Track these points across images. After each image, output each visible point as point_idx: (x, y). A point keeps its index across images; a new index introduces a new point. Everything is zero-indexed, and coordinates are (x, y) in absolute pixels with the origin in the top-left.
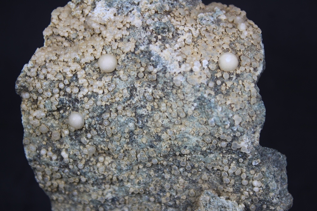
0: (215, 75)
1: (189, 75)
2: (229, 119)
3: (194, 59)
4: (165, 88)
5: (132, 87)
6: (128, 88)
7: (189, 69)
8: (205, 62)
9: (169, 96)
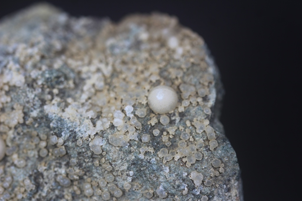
0: (149, 123)
1: (110, 133)
2: (184, 180)
3: (113, 108)
4: (82, 162)
5: (35, 173)
6: (30, 176)
7: (108, 125)
8: (129, 109)
9: (91, 172)
